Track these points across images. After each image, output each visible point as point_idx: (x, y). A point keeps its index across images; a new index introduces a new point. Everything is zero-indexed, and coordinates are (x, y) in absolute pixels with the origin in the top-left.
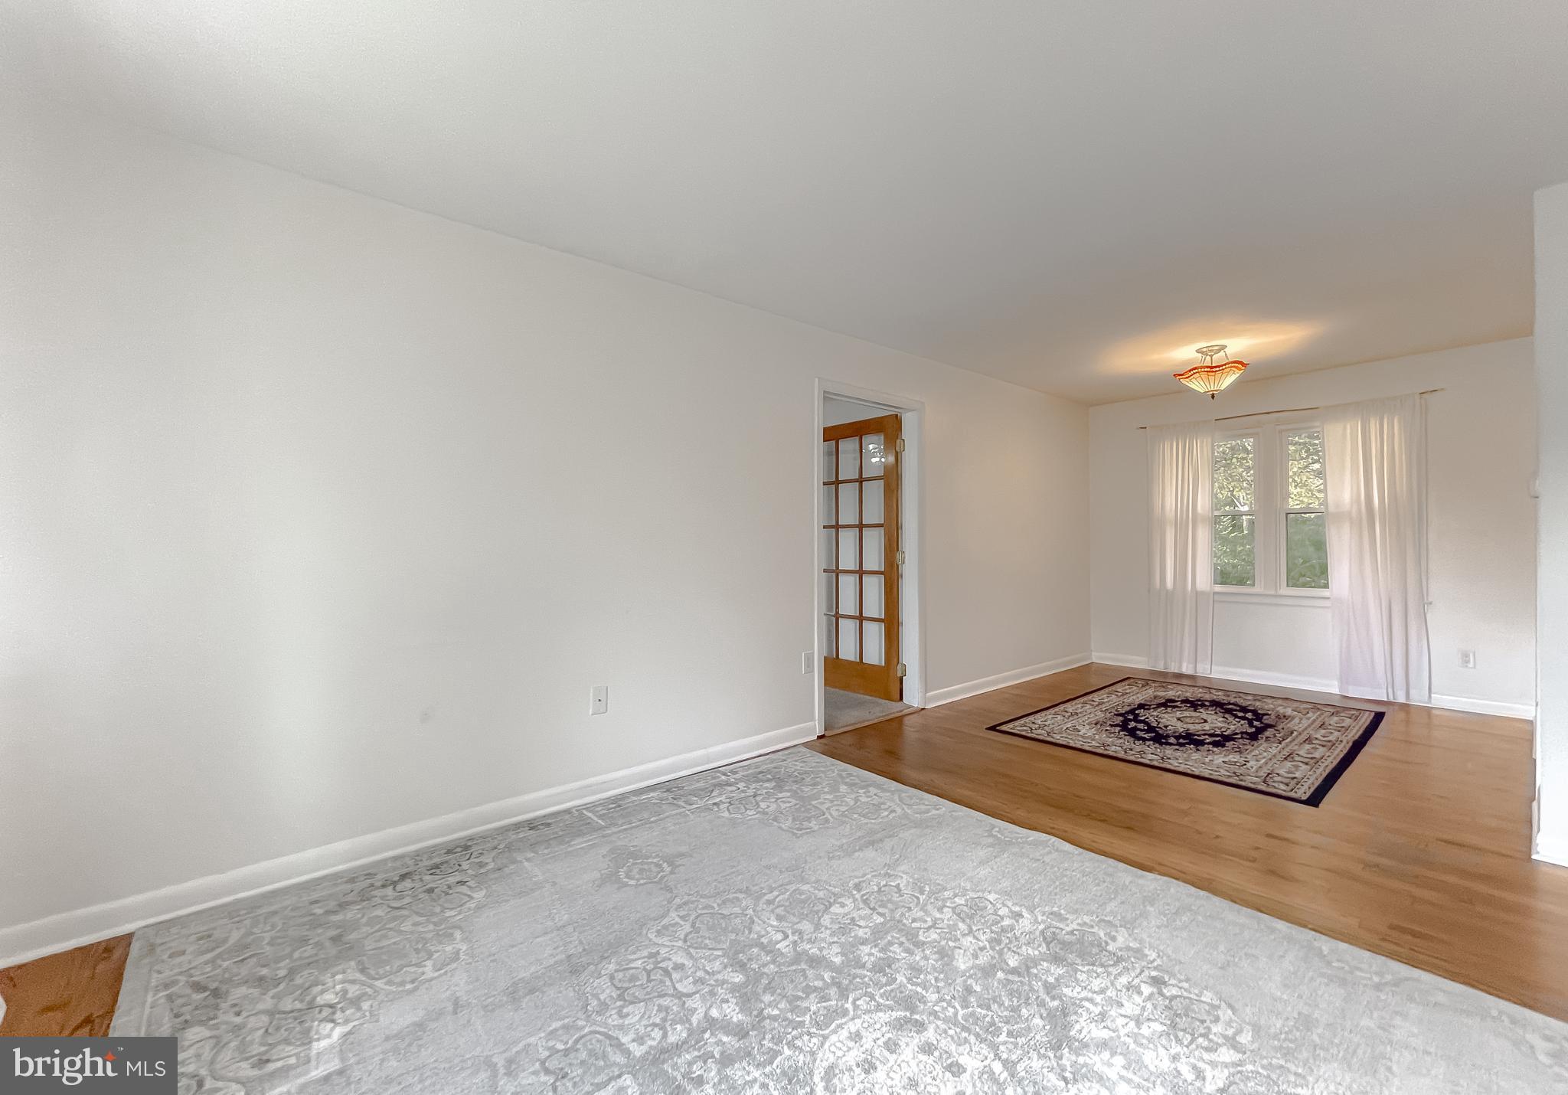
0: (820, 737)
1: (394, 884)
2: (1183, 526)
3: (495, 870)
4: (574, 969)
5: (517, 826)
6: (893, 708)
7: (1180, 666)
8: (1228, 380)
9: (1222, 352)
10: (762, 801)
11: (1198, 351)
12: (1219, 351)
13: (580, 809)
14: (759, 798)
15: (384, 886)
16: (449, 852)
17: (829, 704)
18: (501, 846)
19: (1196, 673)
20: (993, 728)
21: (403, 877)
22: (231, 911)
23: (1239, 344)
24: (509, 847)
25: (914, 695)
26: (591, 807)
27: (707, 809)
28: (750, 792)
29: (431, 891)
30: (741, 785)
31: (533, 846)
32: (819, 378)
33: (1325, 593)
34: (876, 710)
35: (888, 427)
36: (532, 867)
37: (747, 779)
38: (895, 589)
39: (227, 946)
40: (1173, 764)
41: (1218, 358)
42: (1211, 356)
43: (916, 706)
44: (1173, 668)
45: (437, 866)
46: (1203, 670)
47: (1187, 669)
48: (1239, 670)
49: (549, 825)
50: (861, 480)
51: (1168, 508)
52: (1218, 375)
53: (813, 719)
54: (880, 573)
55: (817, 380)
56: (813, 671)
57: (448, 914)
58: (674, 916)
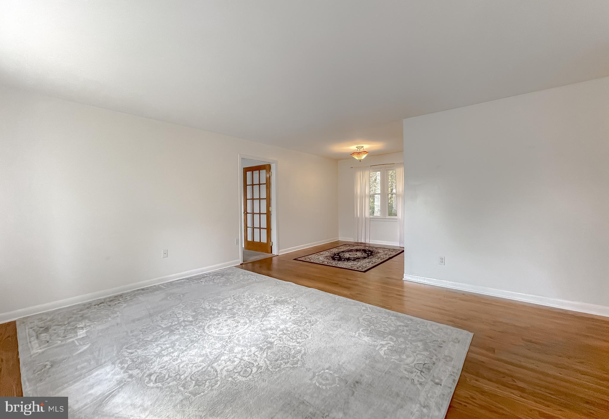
0: (241, 264)
1: (98, 305)
2: (361, 198)
3: (130, 300)
4: (150, 315)
5: (138, 290)
6: (269, 255)
7: (361, 240)
8: (364, 157)
9: (363, 148)
10: (215, 280)
11: (356, 147)
12: (362, 148)
13: (158, 286)
14: (214, 280)
15: (95, 305)
16: (115, 297)
17: (244, 254)
18: (132, 295)
19: (365, 242)
20: (295, 259)
21: (101, 303)
22: (47, 314)
23: (366, 146)
24: (135, 295)
25: (275, 252)
26: (163, 285)
27: (198, 283)
28: (213, 278)
29: (110, 305)
30: (210, 277)
31: (142, 294)
32: (239, 154)
33: (396, 217)
34: (262, 256)
35: (267, 168)
36: (141, 298)
37: (213, 276)
38: (269, 218)
39: (47, 320)
40: (338, 265)
41: (362, 150)
42: (360, 149)
43: (276, 254)
44: (360, 241)
45: (112, 300)
46: (367, 241)
47: (363, 241)
48: (376, 241)
49: (148, 289)
50: (260, 184)
51: (358, 192)
52: (360, 155)
53: (239, 259)
54: (265, 214)
55: (239, 155)
56: (239, 244)
57: (115, 309)
58: (181, 305)
